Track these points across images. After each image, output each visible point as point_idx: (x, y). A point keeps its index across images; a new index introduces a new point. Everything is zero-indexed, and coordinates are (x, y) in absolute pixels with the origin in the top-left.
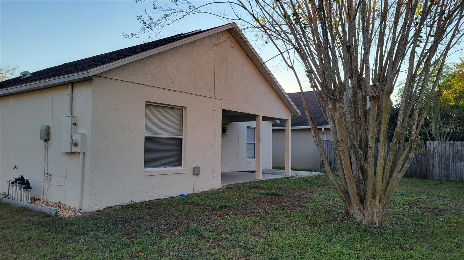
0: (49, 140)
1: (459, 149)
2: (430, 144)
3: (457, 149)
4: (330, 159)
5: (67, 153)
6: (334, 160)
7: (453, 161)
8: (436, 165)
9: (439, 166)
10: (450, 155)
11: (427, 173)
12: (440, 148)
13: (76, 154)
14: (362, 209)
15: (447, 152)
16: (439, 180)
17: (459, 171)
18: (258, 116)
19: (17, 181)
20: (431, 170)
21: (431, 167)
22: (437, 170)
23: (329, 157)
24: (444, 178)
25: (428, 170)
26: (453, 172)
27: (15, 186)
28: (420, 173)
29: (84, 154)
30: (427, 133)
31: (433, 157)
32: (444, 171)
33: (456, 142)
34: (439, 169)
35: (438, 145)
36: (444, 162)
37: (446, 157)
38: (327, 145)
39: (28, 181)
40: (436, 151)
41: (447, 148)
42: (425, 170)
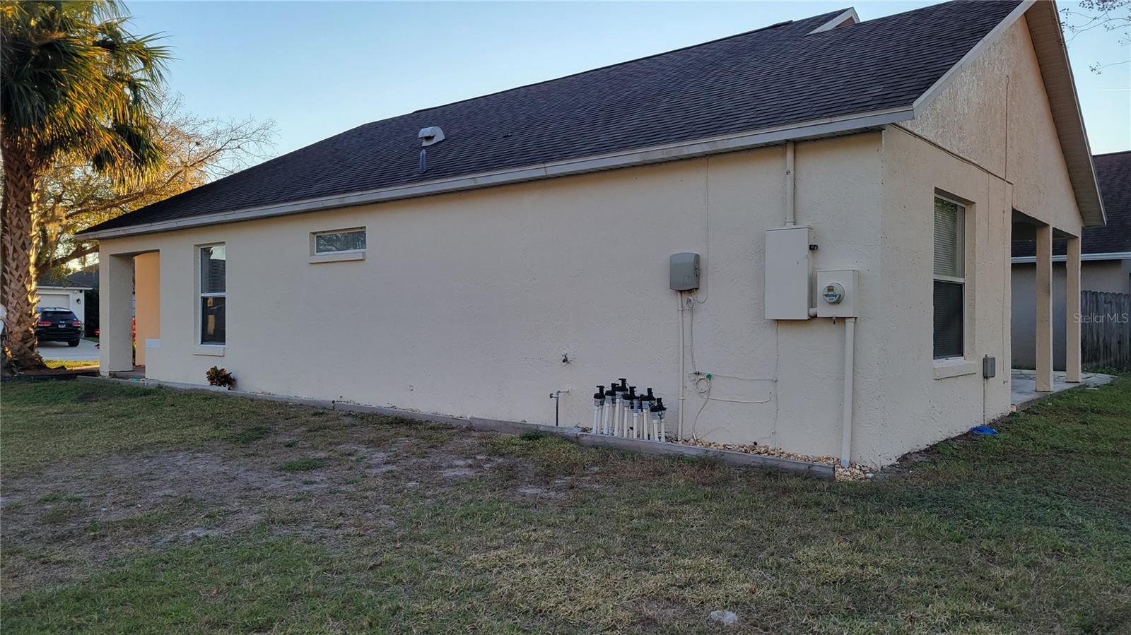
0: (698, 290)
4: (1104, 340)
5: (777, 320)
6: (1119, 343)
13: (834, 323)
18: (1046, 225)
19: (617, 392)
23: (1102, 334)
27: (606, 405)
29: (855, 323)
38: (1097, 305)
39: (635, 389)
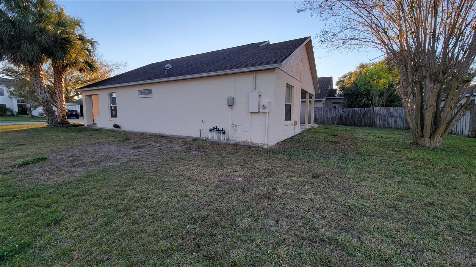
0: (233, 105)
1: (392, 111)
2: (376, 109)
3: (390, 111)
5: (251, 112)
7: (387, 118)
8: (378, 119)
9: (380, 120)
10: (386, 114)
11: (373, 123)
12: (381, 111)
13: (264, 113)
14: (430, 140)
15: (385, 113)
16: (379, 127)
17: (391, 122)
18: (308, 92)
19: (215, 129)
20: (375, 122)
21: (375, 121)
22: (378, 122)
24: (382, 126)
25: (374, 122)
26: (387, 123)
27: (212, 132)
28: (369, 124)
29: (268, 113)
30: (371, 103)
31: (377, 115)
32: (382, 123)
33: (390, 108)
34: (379, 122)
35: (380, 110)
36: (383, 118)
37: (384, 115)
39: (219, 128)
40: (379, 112)
41: (385, 111)
42: (372, 122)
